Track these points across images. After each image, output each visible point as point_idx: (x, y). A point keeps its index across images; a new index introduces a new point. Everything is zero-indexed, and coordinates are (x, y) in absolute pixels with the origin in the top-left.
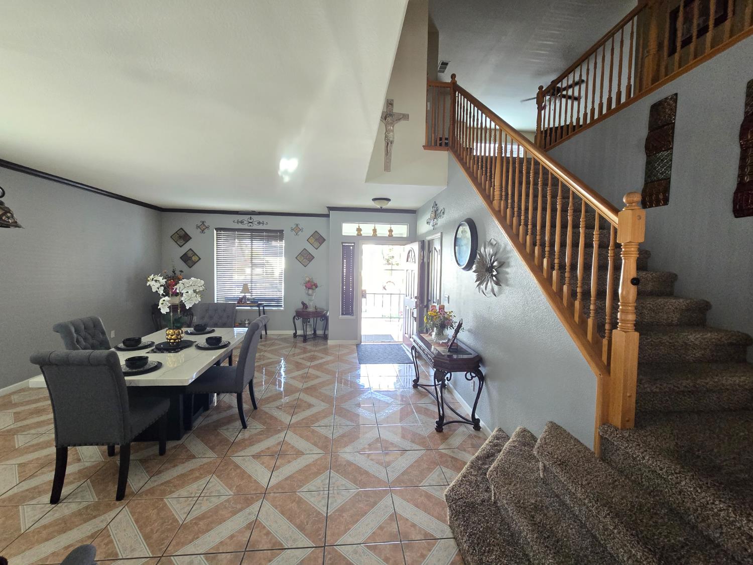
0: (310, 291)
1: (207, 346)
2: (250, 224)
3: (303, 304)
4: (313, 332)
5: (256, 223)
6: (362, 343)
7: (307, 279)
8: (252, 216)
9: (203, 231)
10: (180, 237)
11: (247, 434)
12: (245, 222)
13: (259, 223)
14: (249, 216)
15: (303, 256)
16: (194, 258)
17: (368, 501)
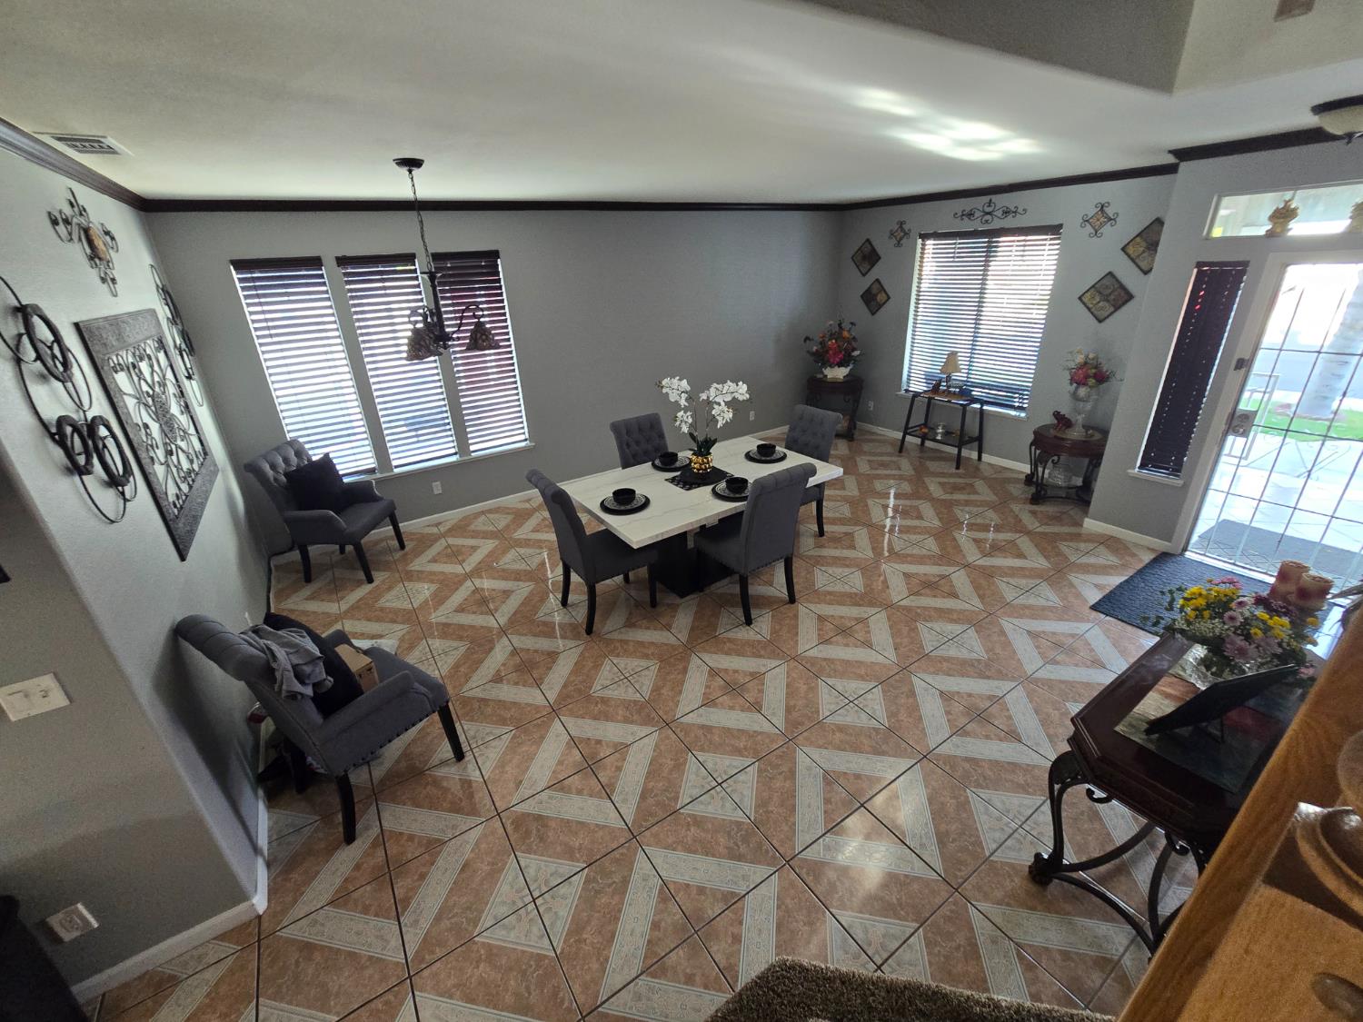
0: (1082, 391)
1: (727, 493)
2: (988, 217)
3: (1057, 415)
4: (1079, 482)
5: (999, 213)
6: (1188, 554)
7: (1080, 359)
8: (995, 198)
9: (899, 244)
10: (864, 258)
11: (744, 634)
12: (978, 214)
13: (1007, 212)
14: (985, 199)
15: (1100, 293)
16: (881, 297)
17: (737, 845)
